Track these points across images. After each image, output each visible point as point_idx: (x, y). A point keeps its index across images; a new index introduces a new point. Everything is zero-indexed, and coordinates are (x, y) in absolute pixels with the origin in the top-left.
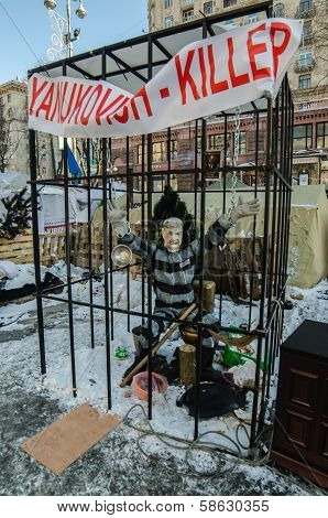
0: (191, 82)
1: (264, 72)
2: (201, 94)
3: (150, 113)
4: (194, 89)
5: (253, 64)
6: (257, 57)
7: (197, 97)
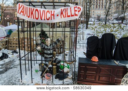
0: (63, 14)
1: (77, 15)
2: (65, 17)
3: (54, 19)
4: (63, 16)
5: (75, 13)
6: (76, 12)
7: (64, 17)
